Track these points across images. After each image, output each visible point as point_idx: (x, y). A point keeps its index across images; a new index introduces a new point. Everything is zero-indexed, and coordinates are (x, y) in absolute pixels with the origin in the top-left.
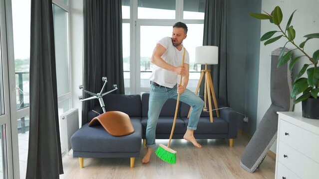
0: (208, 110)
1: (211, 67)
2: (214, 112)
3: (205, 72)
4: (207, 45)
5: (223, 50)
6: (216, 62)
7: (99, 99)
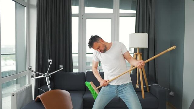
0: (140, 86)
1: (142, 50)
2: (145, 88)
3: (137, 55)
4: (139, 32)
5: (152, 36)
6: (146, 46)
7: (46, 78)
